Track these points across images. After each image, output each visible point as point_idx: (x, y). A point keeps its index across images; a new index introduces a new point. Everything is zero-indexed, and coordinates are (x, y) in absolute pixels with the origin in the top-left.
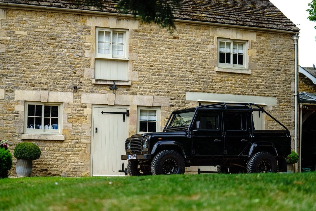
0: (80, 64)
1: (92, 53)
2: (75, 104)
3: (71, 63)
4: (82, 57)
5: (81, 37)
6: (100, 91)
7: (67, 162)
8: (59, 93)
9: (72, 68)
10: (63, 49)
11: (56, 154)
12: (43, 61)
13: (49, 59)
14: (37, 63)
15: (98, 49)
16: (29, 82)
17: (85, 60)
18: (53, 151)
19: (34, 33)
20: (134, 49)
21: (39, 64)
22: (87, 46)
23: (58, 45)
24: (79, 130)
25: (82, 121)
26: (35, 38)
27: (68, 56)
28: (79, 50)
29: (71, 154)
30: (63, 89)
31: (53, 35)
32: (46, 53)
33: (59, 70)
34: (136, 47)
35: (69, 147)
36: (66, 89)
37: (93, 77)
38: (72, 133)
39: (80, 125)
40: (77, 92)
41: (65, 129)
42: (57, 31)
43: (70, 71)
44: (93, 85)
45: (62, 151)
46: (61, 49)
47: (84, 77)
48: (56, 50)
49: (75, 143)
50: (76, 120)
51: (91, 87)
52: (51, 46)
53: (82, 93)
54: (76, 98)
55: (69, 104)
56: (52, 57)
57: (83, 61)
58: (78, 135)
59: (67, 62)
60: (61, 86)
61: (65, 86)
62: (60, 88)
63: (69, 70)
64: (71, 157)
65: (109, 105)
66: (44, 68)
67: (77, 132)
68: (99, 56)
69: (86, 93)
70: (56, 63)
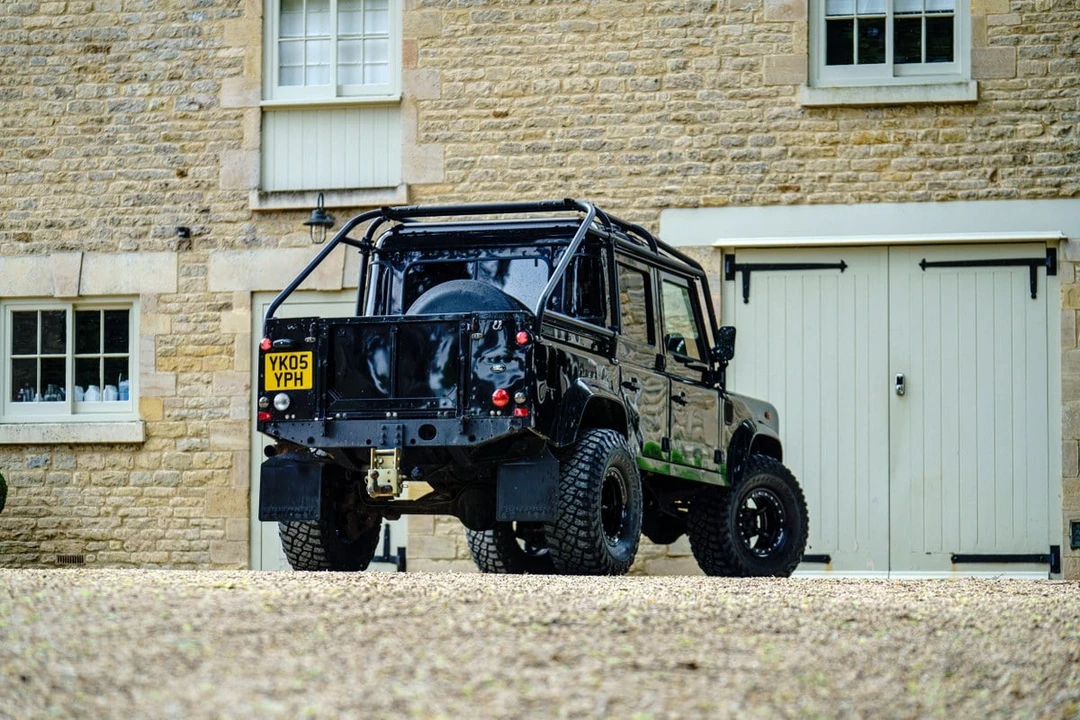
0: (202, 137)
1: (249, 86)
2: (187, 295)
3: (167, 138)
4: (208, 108)
5: (205, 29)
6: (283, 239)
7: (158, 527)
8: (124, 259)
9: (172, 156)
10: (136, 86)
11: (115, 495)
12: (59, 140)
13: (84, 131)
14: (35, 151)
15: (281, 68)
16: (11, 226)
17: (225, 118)
18: (103, 485)
19: (25, 33)
20: (426, 53)
21: (44, 152)
22: (228, 62)
23: (117, 70)
24: (201, 399)
25: (214, 362)
26: (28, 55)
27: (153, 109)
28: (197, 83)
29: (173, 496)
30: (138, 241)
31: (98, 32)
32: (72, 105)
33: (120, 170)
34: (433, 44)
35: (167, 469)
36: (149, 238)
37: (254, 182)
38: (176, 412)
39: (205, 377)
40: (189, 248)
41: (147, 398)
42: (111, 15)
43: (164, 167)
44: (256, 217)
45: (138, 482)
46: (129, 86)
47: (218, 189)
48: (109, 92)
49: (187, 451)
50: (189, 360)
51: (246, 226)
52: (90, 76)
53: (212, 250)
54: (188, 274)
55: (162, 297)
56: (92, 120)
57: (214, 122)
58: (200, 418)
59: (150, 135)
60: (131, 230)
61: (145, 229)
62: (128, 239)
63: (160, 166)
64: (174, 506)
65: (322, 291)
66: (65, 166)
67: (195, 407)
68: (281, 96)
69: (229, 251)
70: (108, 142)
